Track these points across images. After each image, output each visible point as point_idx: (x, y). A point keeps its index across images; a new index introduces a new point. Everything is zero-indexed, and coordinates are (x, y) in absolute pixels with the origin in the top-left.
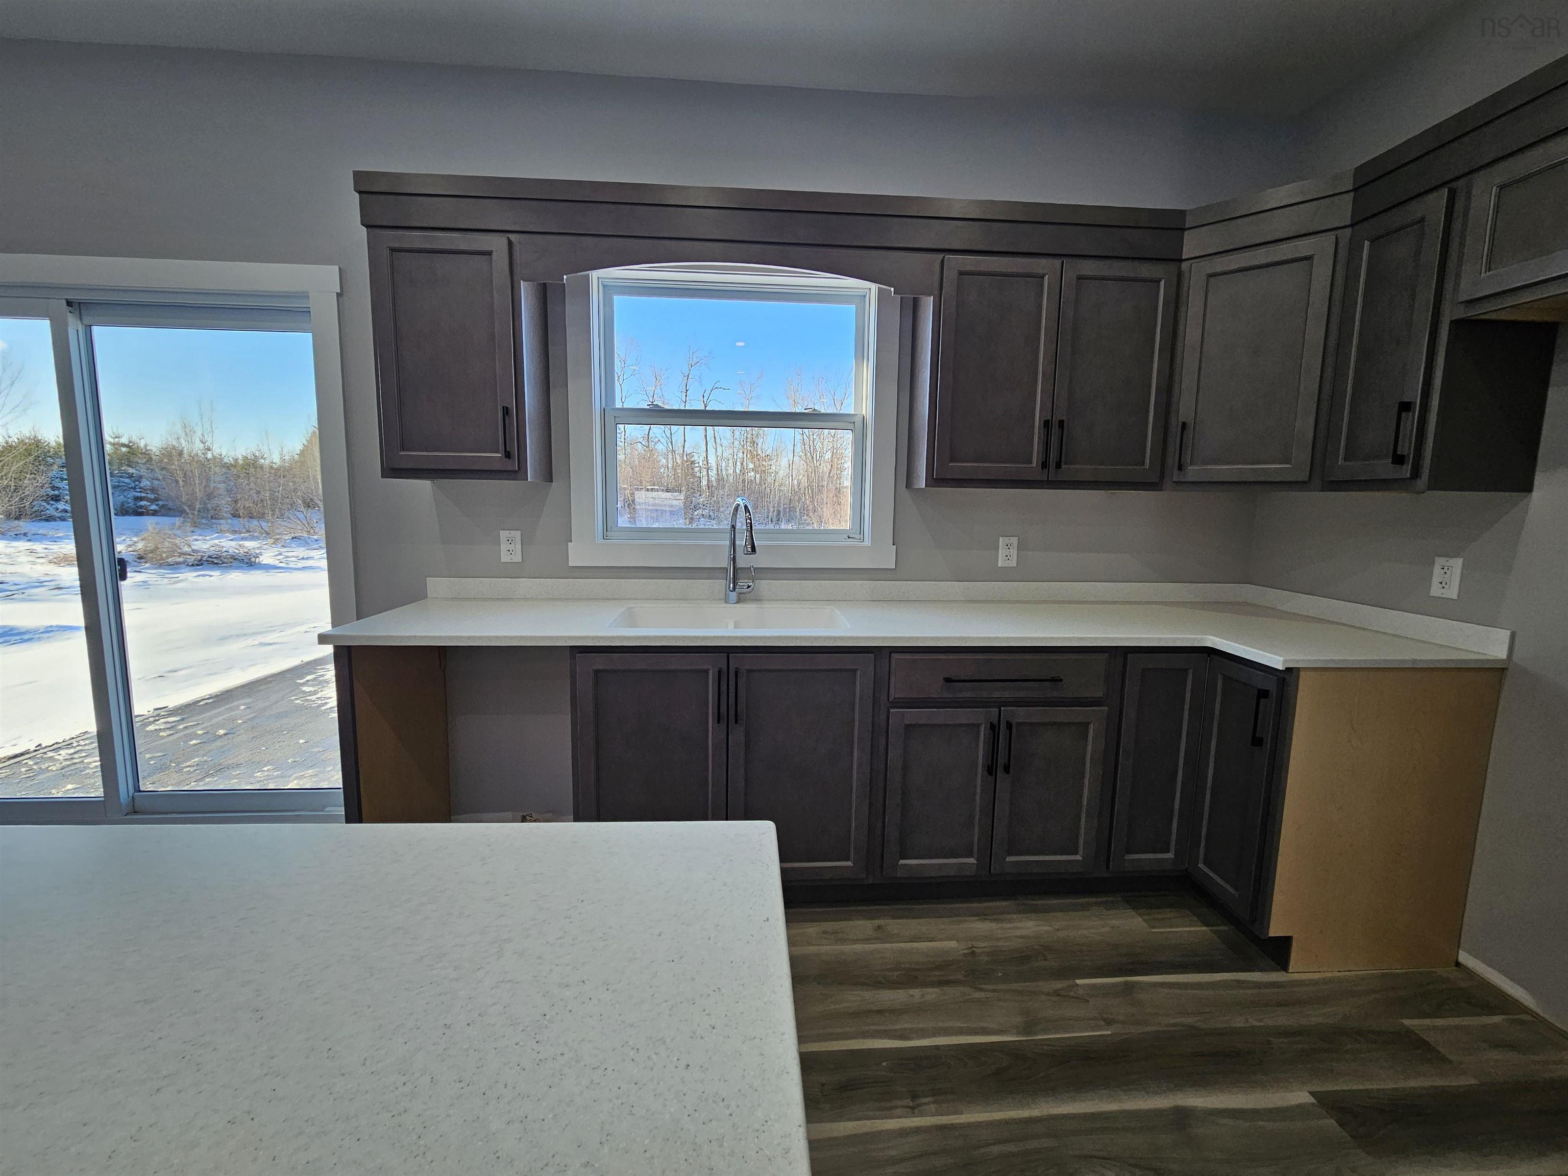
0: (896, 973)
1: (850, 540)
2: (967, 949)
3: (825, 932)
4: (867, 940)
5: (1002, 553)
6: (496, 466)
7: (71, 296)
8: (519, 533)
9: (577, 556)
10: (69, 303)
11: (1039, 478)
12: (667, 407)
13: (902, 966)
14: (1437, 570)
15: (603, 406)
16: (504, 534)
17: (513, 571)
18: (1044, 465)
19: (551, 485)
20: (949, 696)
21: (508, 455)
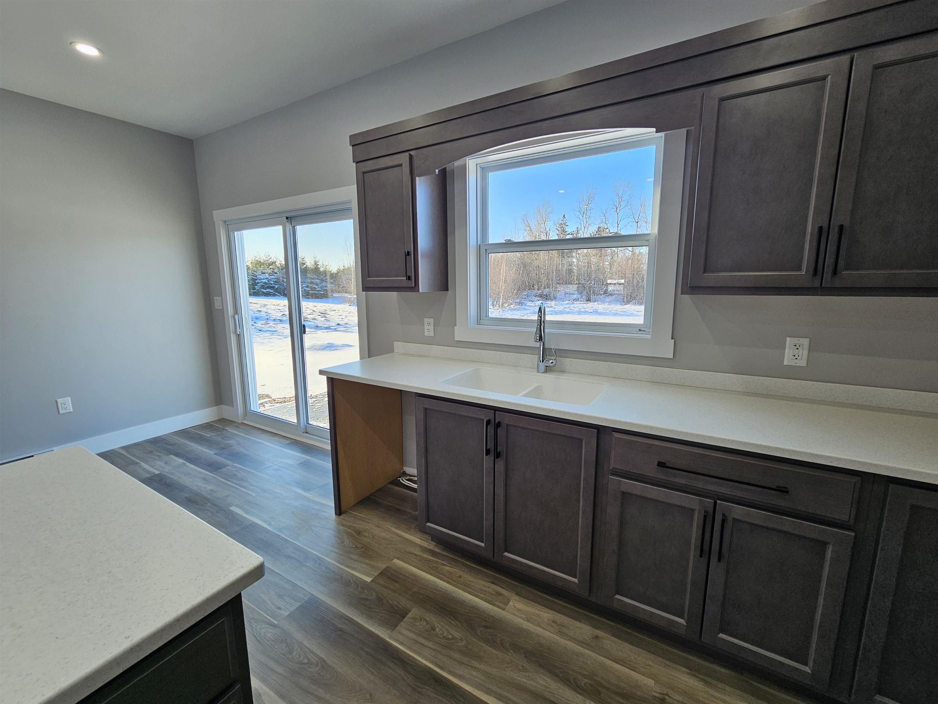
0: (586, 680)
1: (641, 332)
2: (660, 693)
3: (554, 622)
4: (582, 643)
6: (404, 285)
7: (288, 215)
8: (432, 320)
9: (460, 335)
10: (287, 218)
12: (516, 241)
13: (595, 677)
15: (479, 243)
16: (426, 320)
17: (430, 341)
18: (816, 272)
19: (448, 293)
20: (663, 477)
21: (409, 278)
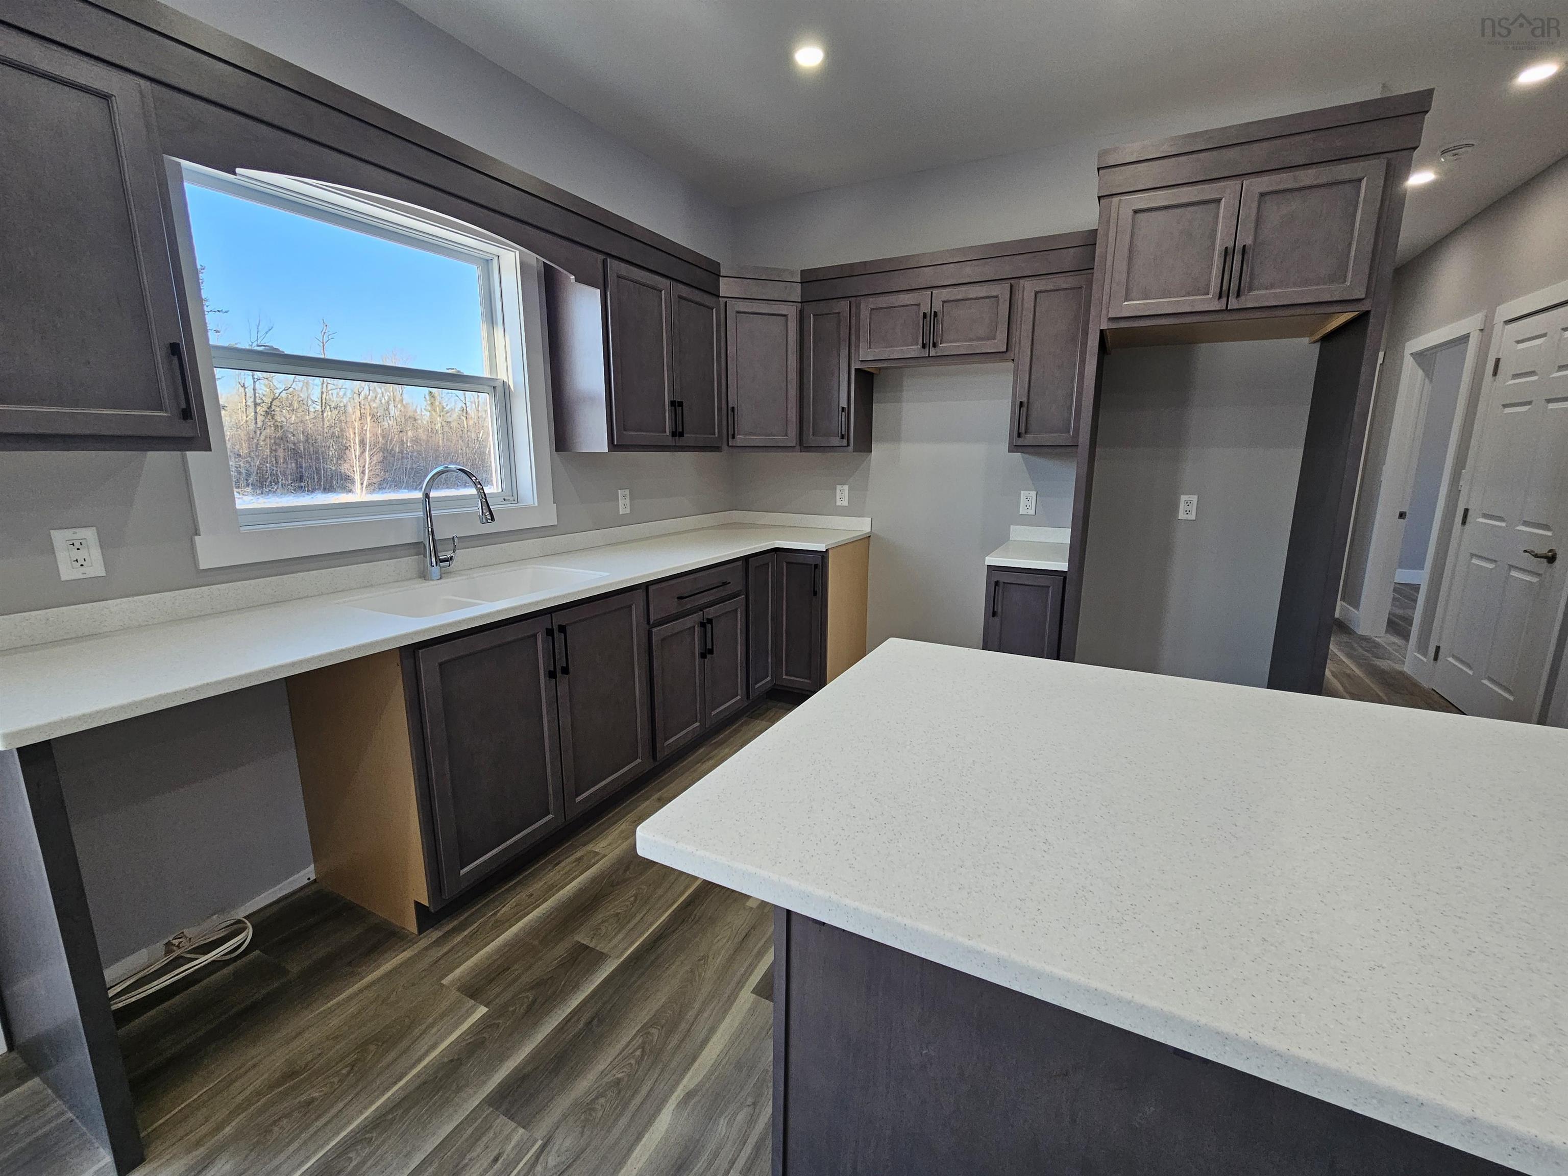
1: (505, 502)
5: (621, 502)
6: (164, 431)
8: (92, 530)
11: (670, 444)
14: (838, 491)
16: (59, 537)
18: (674, 434)
21: (185, 414)
